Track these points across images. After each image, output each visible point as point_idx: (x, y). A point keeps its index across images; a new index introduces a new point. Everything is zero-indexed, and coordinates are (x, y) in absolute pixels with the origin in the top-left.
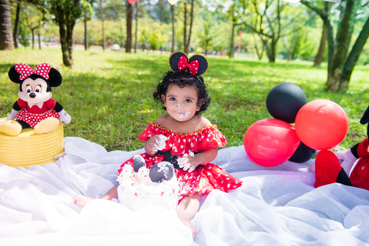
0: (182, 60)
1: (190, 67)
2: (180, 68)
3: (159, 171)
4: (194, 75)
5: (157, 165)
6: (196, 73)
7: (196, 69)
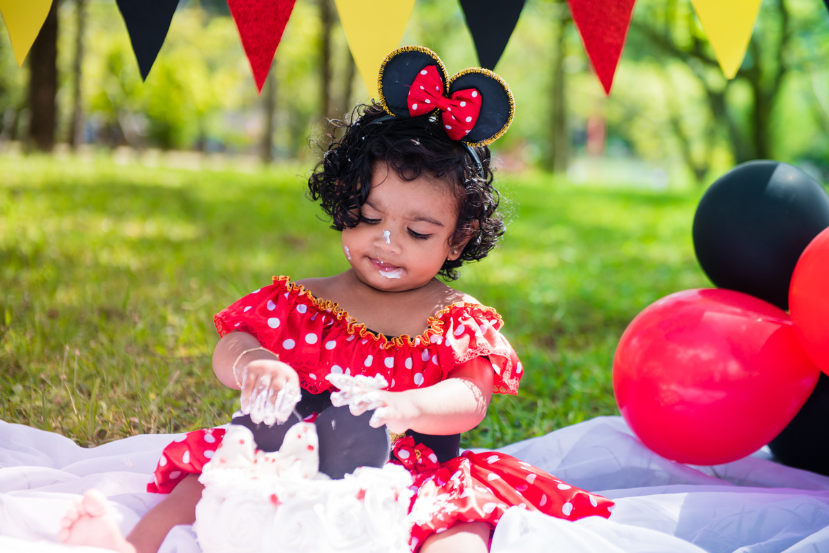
2: (415, 107)
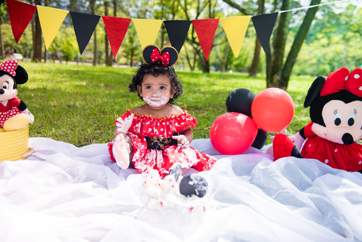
0: (154, 52)
1: (162, 58)
2: (153, 60)
4: (166, 65)
6: (168, 63)
7: (168, 60)
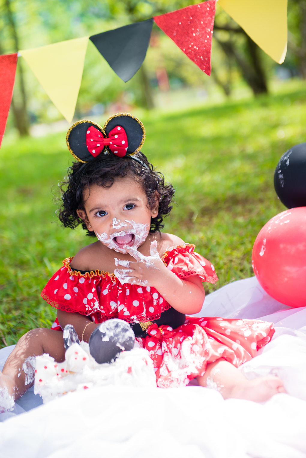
0: (90, 136)
3: (105, 339)
4: (124, 154)
5: (98, 330)
